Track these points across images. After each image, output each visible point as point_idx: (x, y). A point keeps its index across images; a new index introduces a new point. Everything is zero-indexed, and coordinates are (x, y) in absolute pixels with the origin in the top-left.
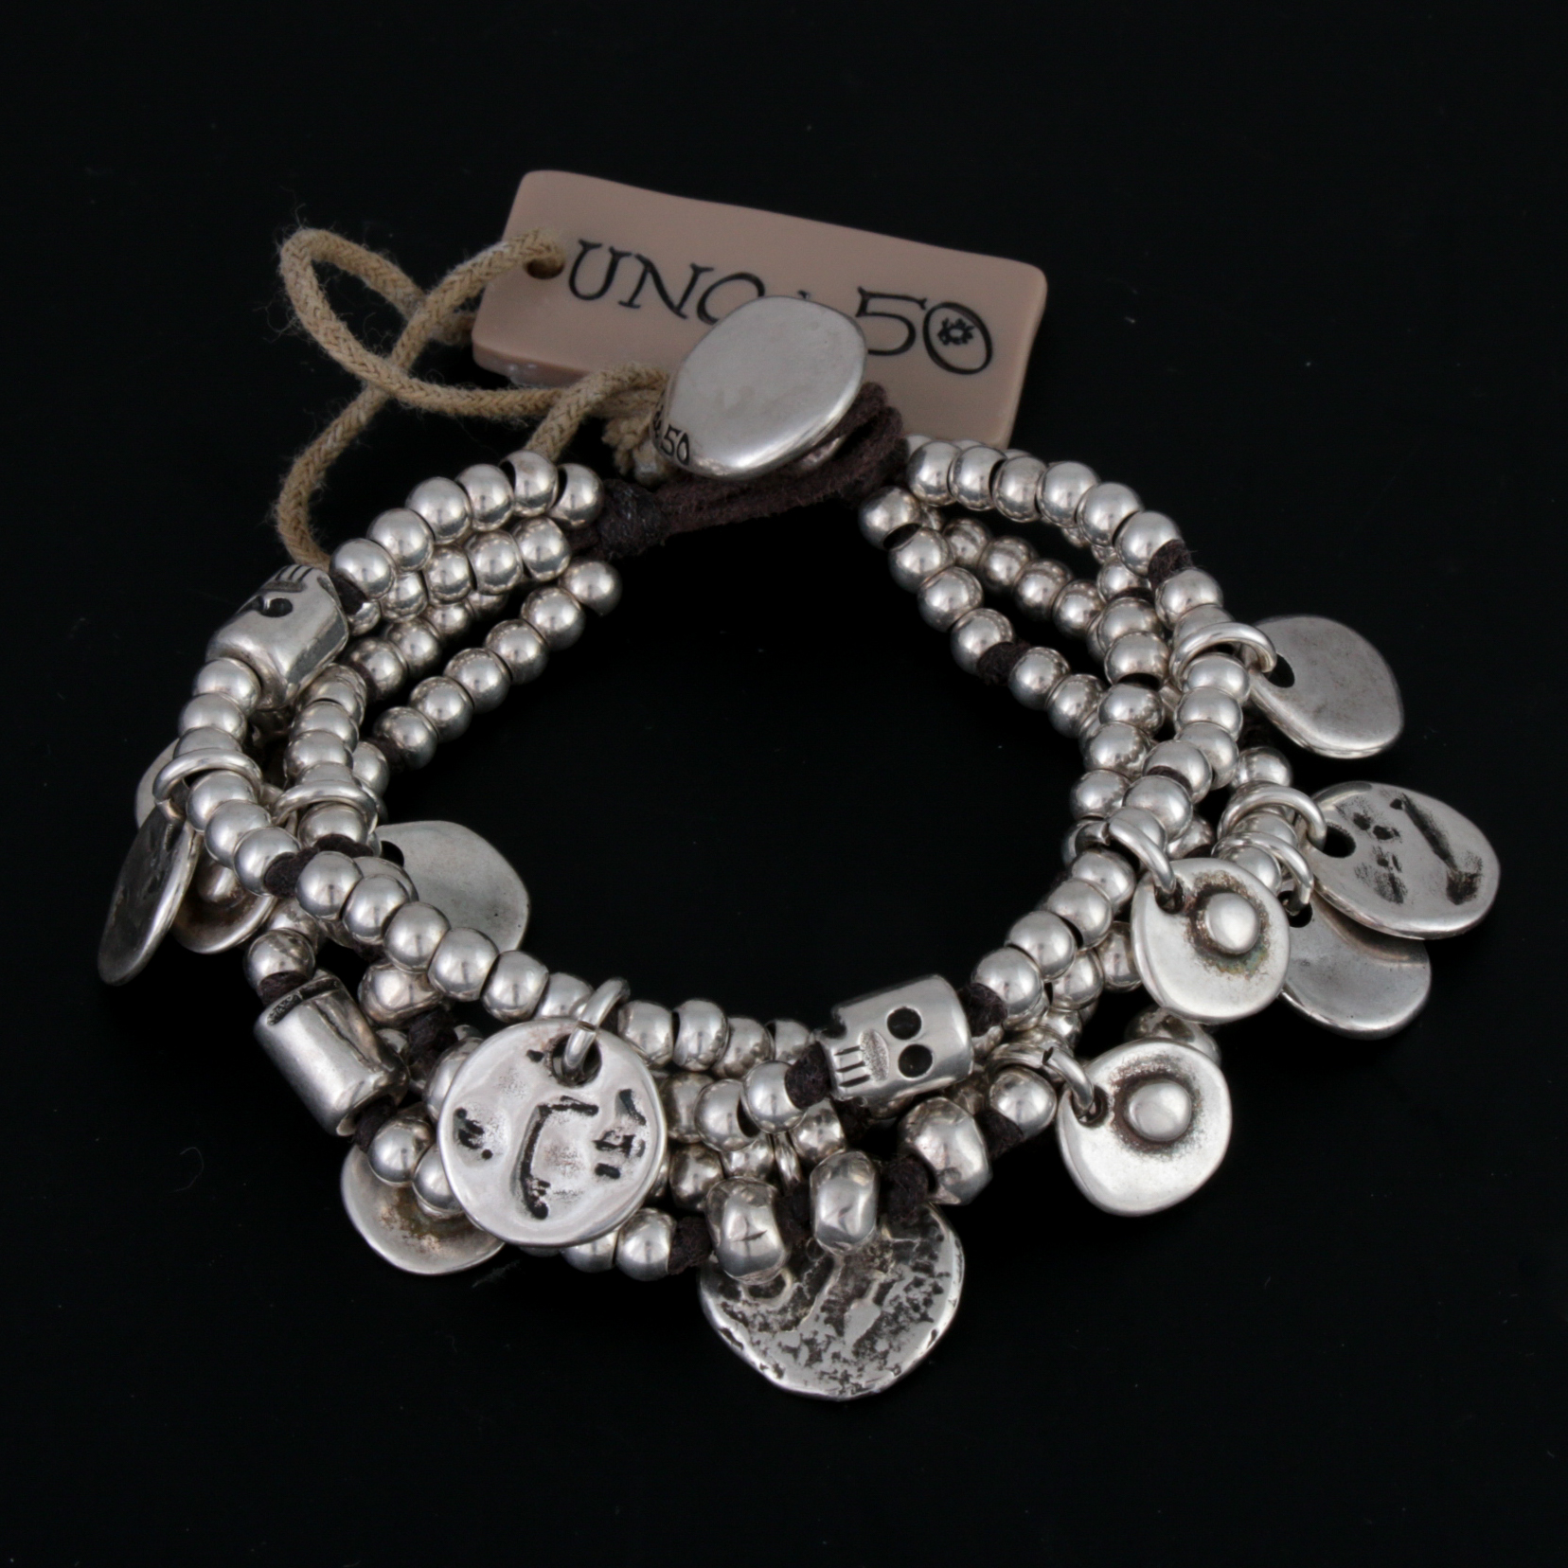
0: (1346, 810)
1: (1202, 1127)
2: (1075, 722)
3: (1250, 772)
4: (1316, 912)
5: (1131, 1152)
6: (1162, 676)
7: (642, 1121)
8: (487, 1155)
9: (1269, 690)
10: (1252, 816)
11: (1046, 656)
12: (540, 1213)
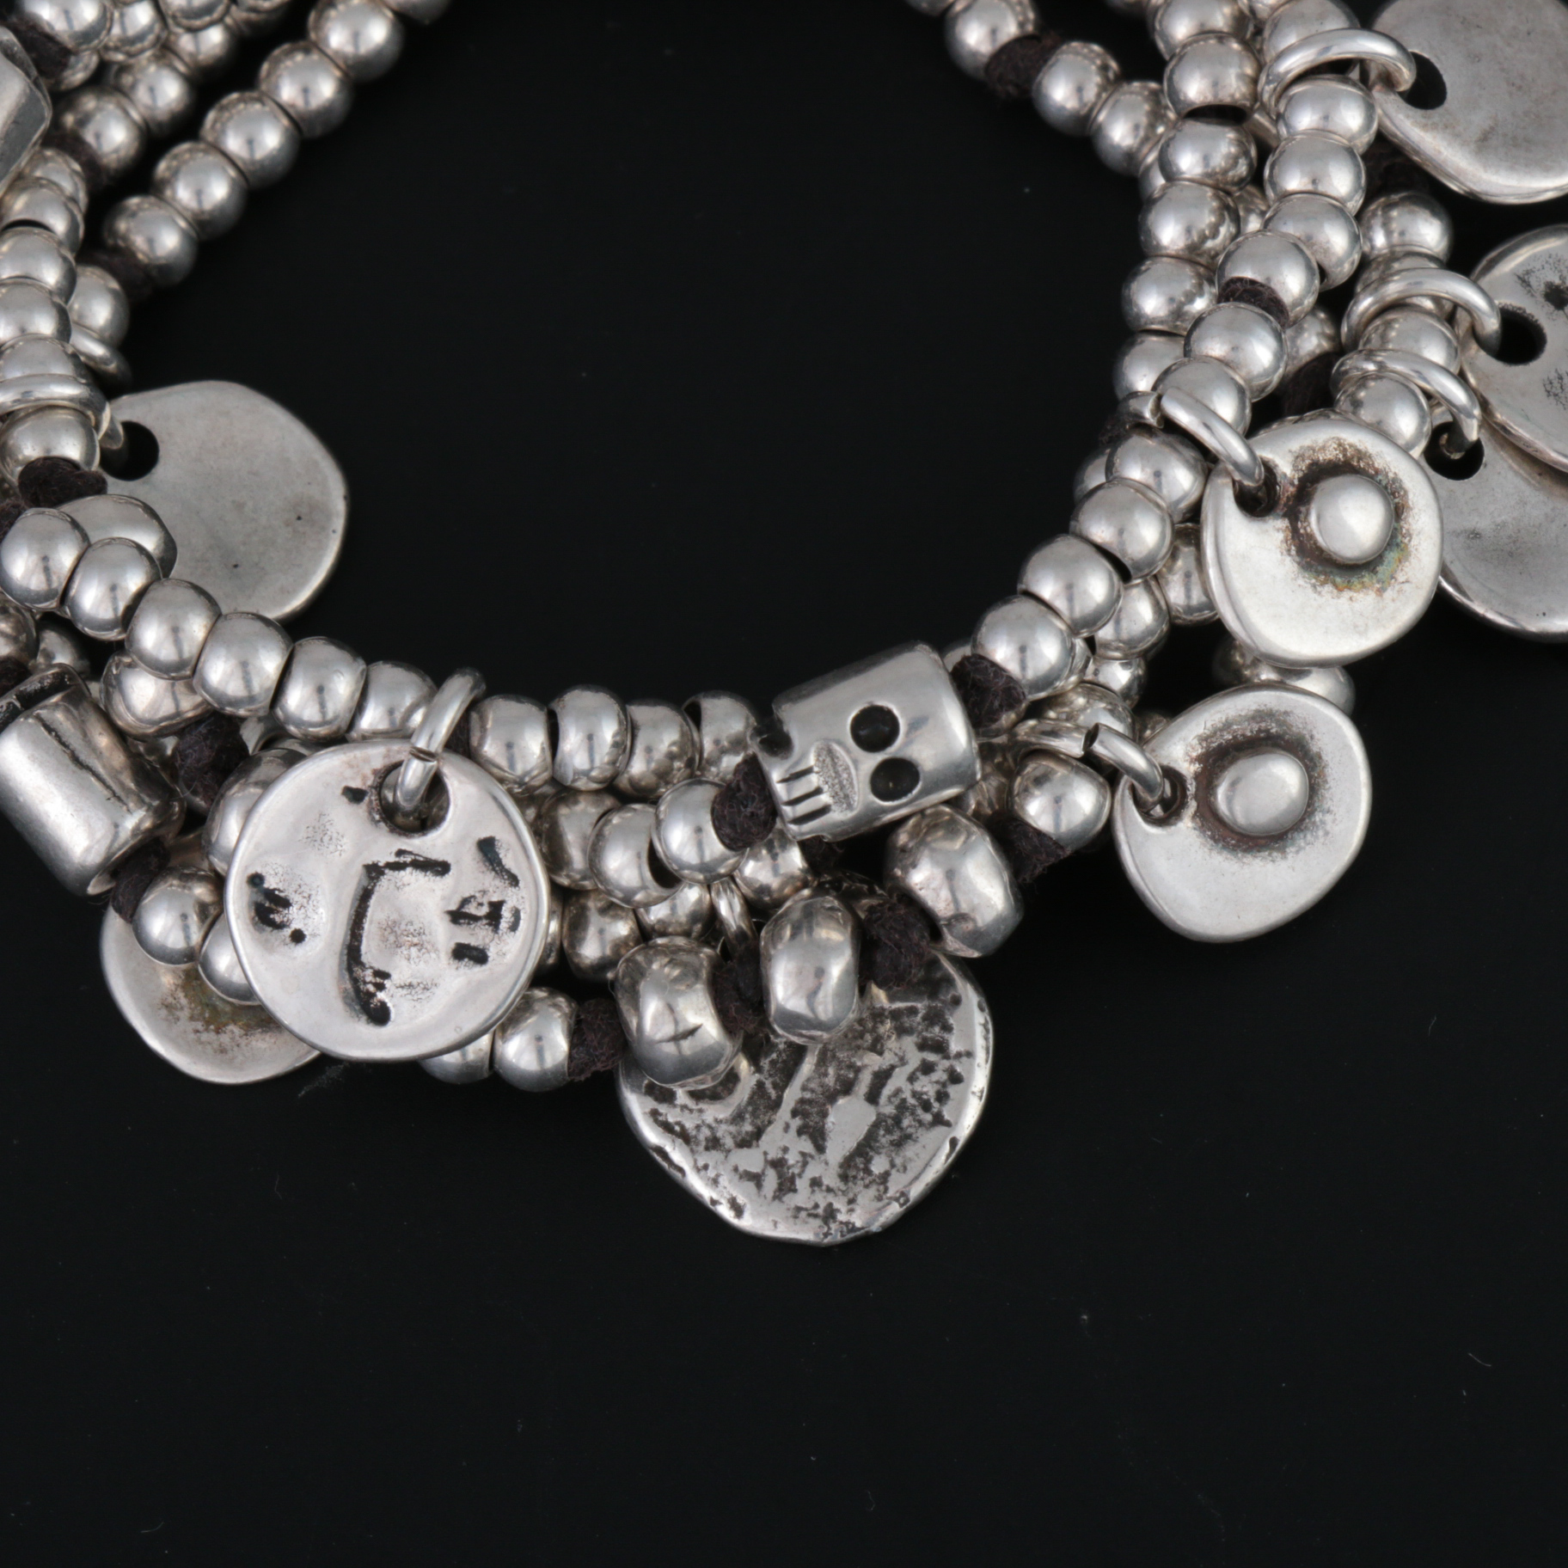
0: (1533, 281)
1: (1328, 804)
2: (1131, 156)
3: (1388, 233)
4: (1489, 452)
5: (1225, 854)
6: (1248, 104)
7: (514, 881)
8: (298, 937)
9: (1408, 117)
10: (1390, 316)
11: (1085, 57)
12: (380, 1016)
